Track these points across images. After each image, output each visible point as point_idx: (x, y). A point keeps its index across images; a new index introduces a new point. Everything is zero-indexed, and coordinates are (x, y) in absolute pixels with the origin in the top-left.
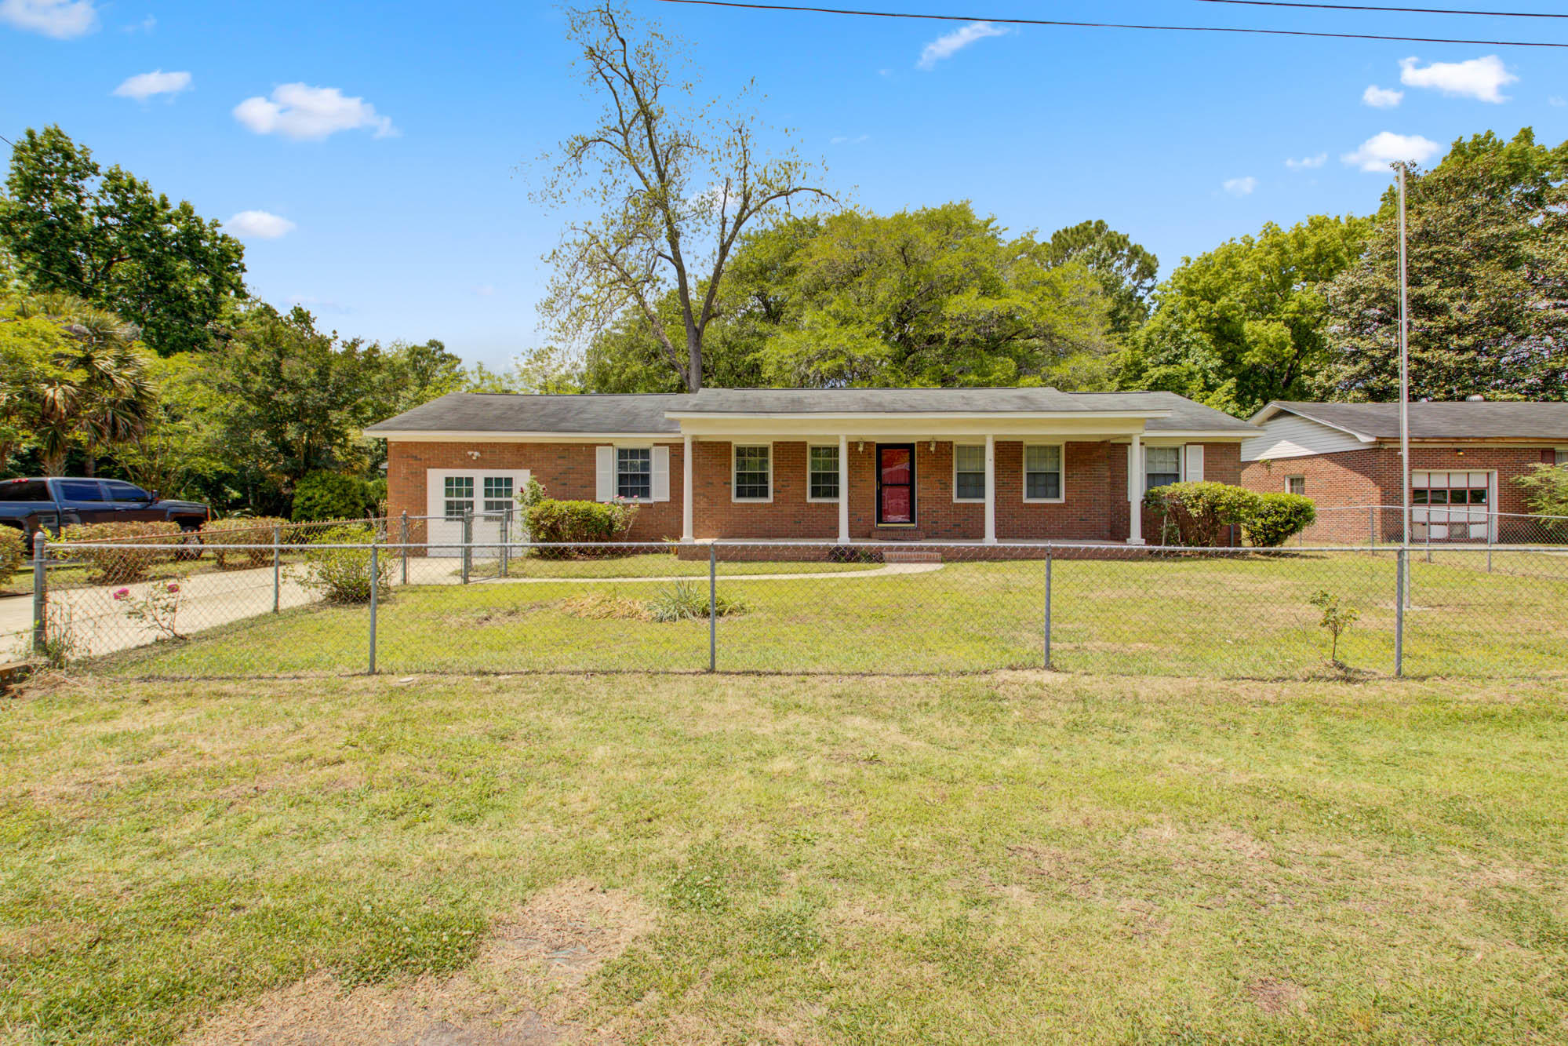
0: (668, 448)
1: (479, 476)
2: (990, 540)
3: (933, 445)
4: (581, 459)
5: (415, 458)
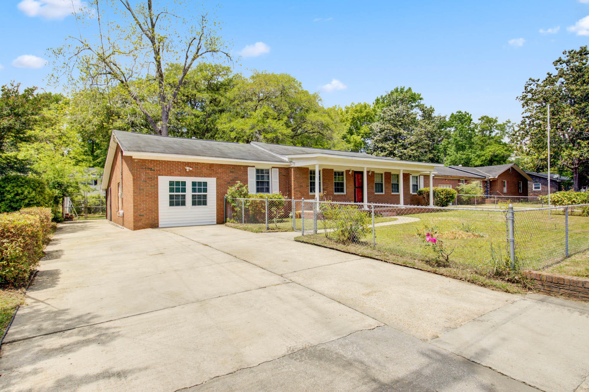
0: (278, 169)
1: (189, 181)
3: (370, 172)
4: (240, 173)
5: (151, 169)
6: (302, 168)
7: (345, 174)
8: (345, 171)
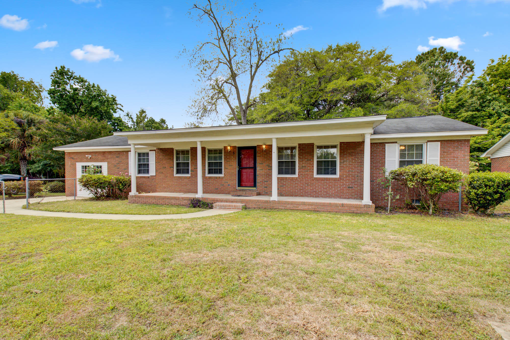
0: (155, 152)
1: (92, 165)
2: (275, 197)
3: (264, 147)
4: (124, 157)
5: (73, 158)
6: (165, 149)
7: (223, 152)
8: (223, 147)
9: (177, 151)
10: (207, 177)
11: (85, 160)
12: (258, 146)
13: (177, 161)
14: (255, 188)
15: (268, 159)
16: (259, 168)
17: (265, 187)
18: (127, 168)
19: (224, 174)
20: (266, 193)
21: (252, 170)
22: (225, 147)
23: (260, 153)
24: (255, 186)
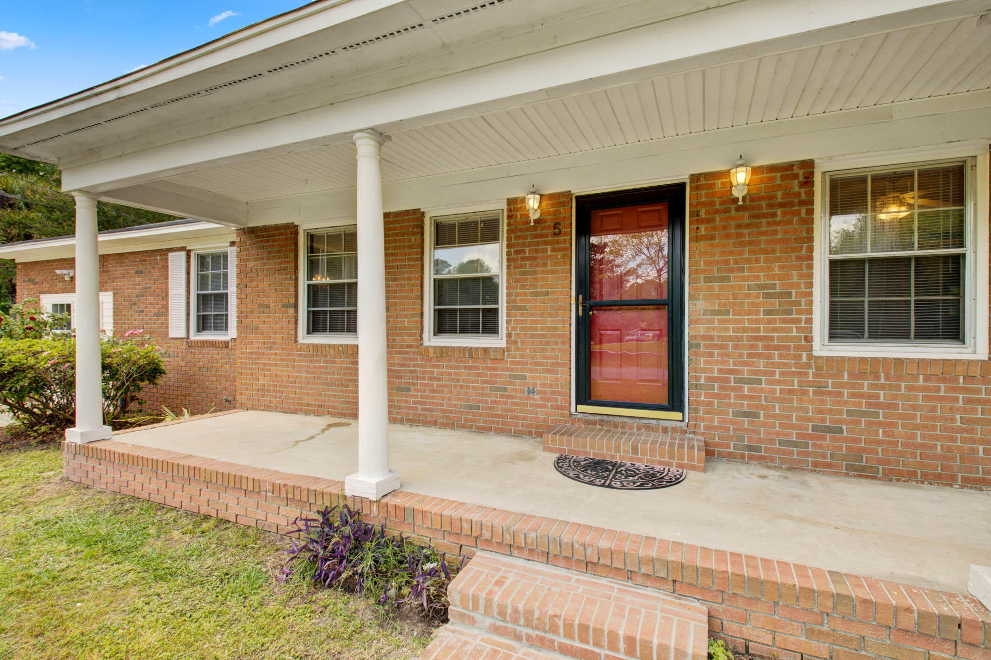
4: (156, 273)
5: (34, 283)
6: (265, 229)
7: (504, 228)
8: (505, 206)
9: (312, 238)
10: (427, 348)
11: (60, 285)
12: (695, 178)
13: (310, 277)
14: (677, 415)
15: (766, 251)
16: (701, 305)
17: (746, 414)
18: (164, 311)
19: (509, 335)
20: (750, 448)
21: (657, 318)
22: (511, 202)
23: (709, 221)
24: (675, 402)
